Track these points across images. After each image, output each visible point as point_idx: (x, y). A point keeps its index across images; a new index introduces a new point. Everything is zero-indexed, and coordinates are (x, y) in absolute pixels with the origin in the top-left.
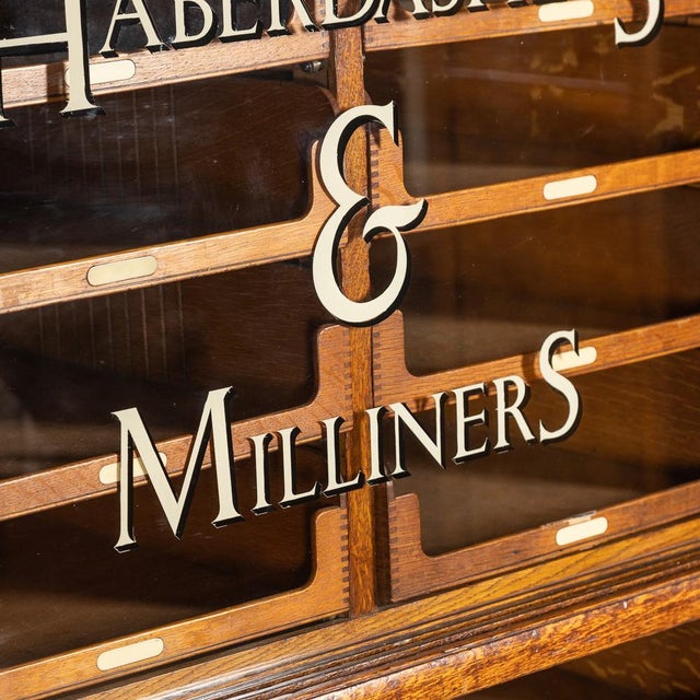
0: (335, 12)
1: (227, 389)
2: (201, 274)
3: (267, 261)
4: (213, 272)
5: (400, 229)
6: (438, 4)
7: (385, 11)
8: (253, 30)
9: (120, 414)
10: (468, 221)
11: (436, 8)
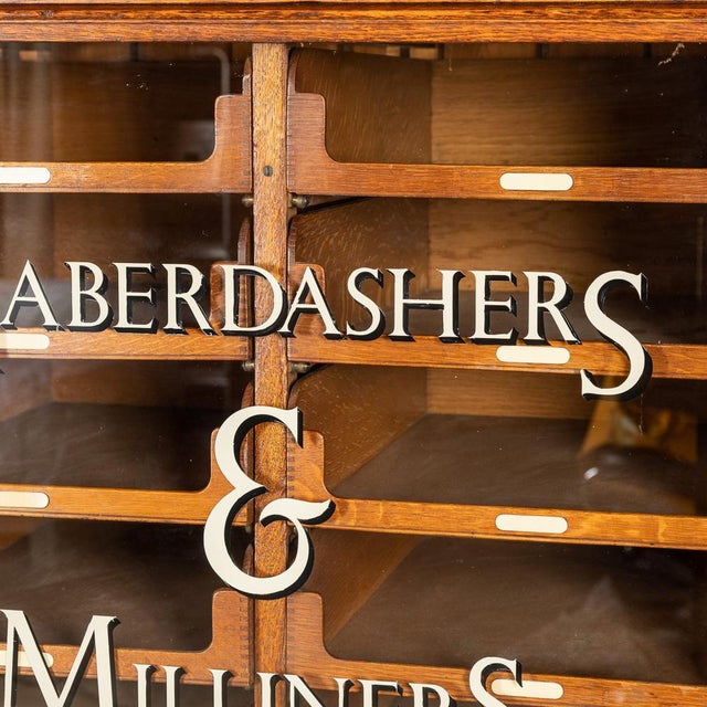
0: (236, 321)
1: (112, 618)
2: (92, 518)
3: (158, 521)
4: (104, 518)
5: (302, 522)
6: (353, 328)
7: (291, 326)
8: (149, 326)
9: (8, 613)
10: (399, 531)
11: (350, 331)
